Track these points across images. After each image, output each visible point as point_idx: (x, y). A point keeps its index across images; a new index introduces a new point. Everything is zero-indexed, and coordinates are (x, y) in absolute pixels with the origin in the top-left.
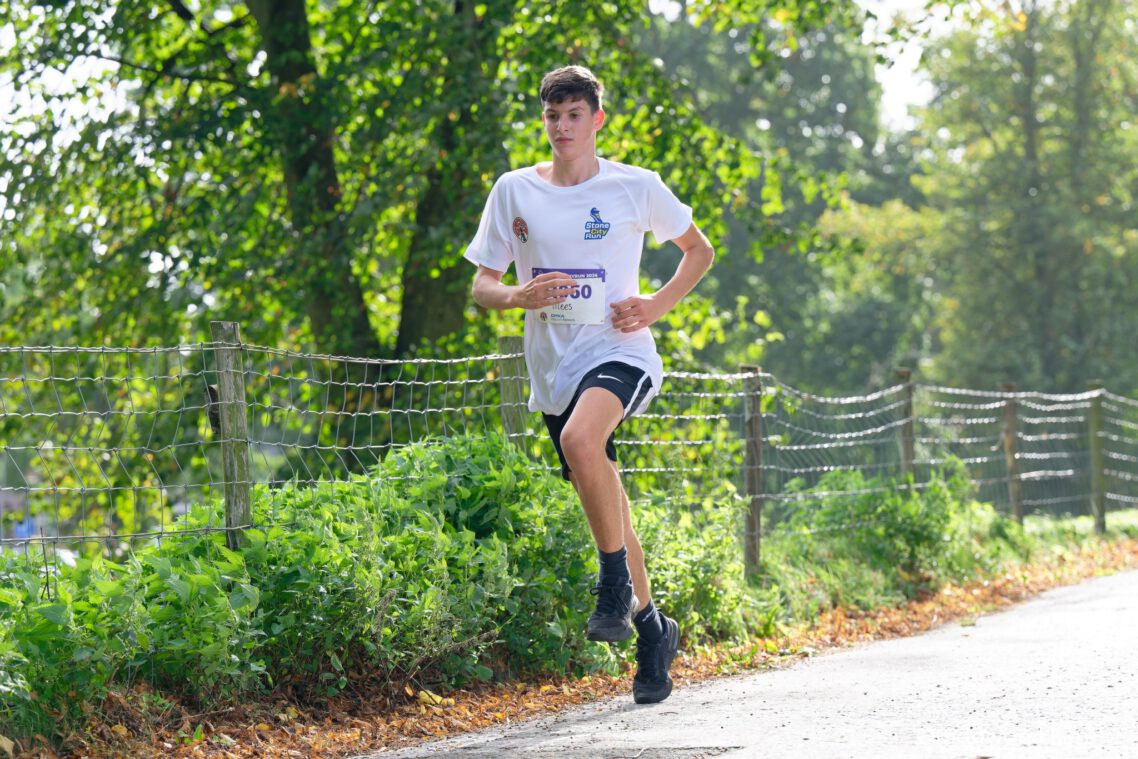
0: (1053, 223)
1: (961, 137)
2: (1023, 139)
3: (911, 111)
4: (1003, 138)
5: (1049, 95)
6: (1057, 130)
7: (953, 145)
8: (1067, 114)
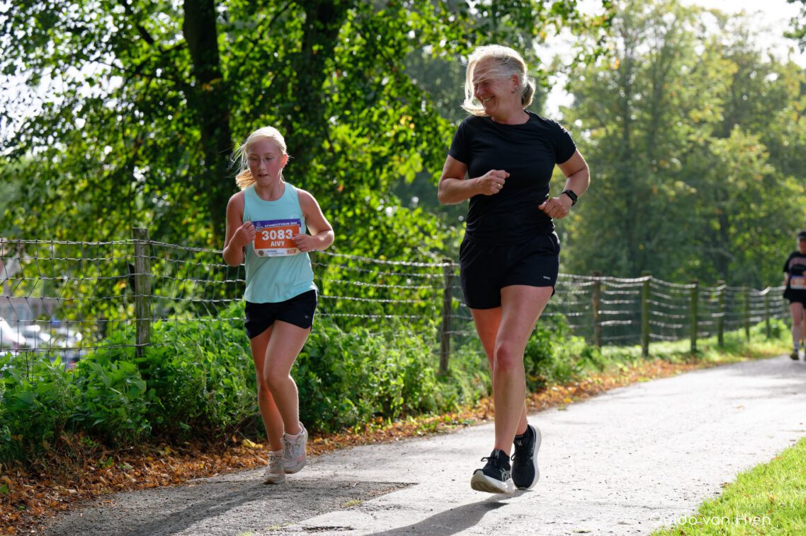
0: (637, 177)
1: (588, 125)
2: (622, 129)
3: (561, 108)
4: (611, 128)
5: (638, 105)
6: (642, 125)
7: (584, 130)
8: (647, 116)
